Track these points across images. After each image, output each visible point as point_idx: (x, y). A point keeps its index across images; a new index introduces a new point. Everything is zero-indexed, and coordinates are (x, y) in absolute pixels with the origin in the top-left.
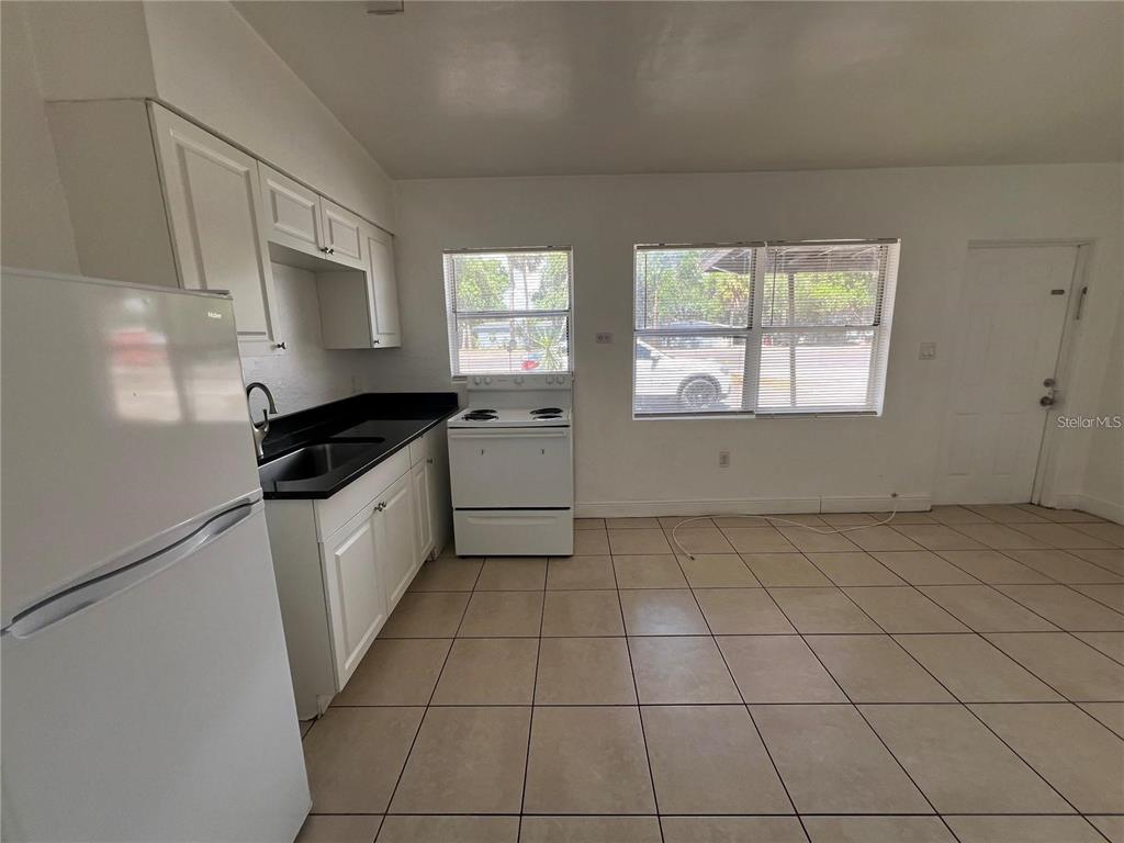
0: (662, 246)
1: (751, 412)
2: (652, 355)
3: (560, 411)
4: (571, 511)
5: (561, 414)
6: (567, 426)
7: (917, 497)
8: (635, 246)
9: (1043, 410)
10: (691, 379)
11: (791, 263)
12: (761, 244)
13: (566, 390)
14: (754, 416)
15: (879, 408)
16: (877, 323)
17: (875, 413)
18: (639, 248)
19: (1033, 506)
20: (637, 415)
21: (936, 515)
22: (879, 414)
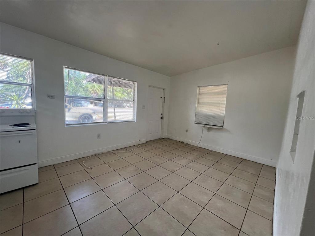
0: (74, 69)
1: (106, 122)
2: (68, 107)
3: (28, 124)
4: (37, 165)
5: (30, 125)
6: (34, 130)
7: (144, 140)
8: (64, 66)
9: (161, 119)
10: (82, 115)
11: (114, 82)
12: (106, 76)
13: (32, 116)
14: (107, 123)
15: (135, 120)
16: (134, 100)
17: (135, 121)
18: (65, 67)
19: (161, 139)
20: (66, 125)
21: (148, 143)
22: (136, 122)
